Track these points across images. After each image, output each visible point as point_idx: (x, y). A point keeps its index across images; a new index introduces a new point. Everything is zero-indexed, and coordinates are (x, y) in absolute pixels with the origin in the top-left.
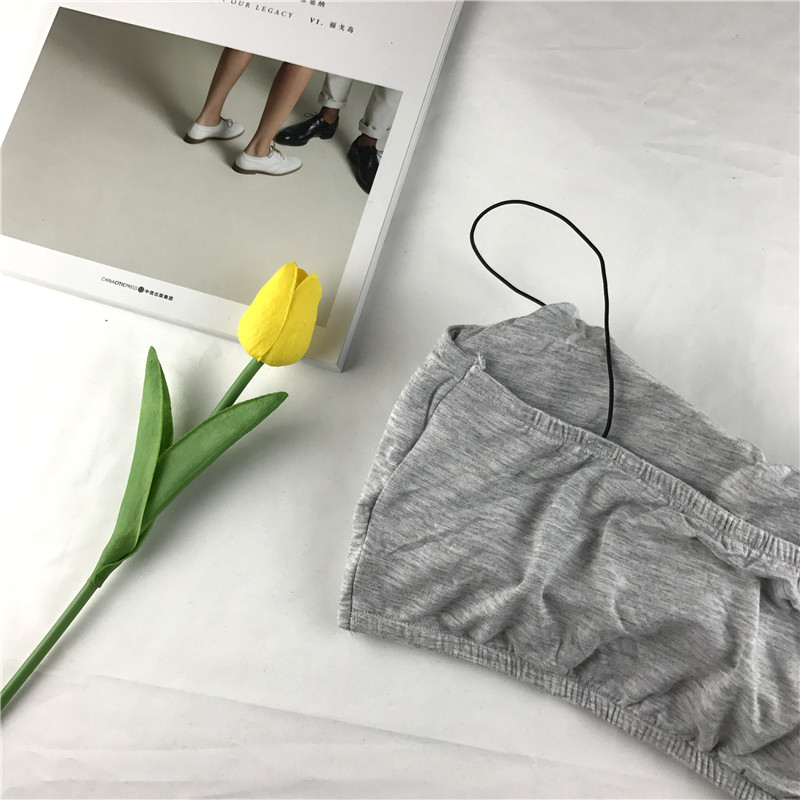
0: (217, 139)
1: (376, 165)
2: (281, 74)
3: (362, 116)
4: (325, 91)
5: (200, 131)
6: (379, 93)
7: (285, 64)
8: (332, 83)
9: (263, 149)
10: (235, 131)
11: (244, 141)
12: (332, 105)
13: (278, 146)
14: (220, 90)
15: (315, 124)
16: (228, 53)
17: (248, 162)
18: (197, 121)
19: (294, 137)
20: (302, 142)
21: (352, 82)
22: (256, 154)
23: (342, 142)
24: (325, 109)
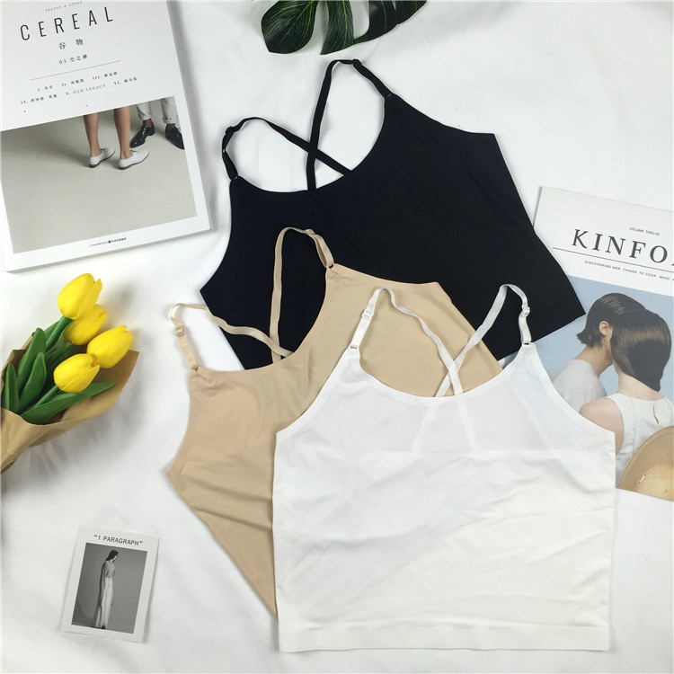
0: (105, 160)
1: (180, 135)
2: (116, 116)
3: (162, 116)
4: (140, 114)
5: (95, 160)
6: (164, 102)
7: (115, 110)
8: (141, 108)
9: (128, 153)
10: (111, 152)
11: (117, 155)
12: (146, 118)
13: (134, 149)
14: (93, 136)
15: (144, 131)
16: (86, 118)
17: (124, 163)
18: (91, 156)
19: (138, 141)
20: (143, 142)
21: (149, 102)
22: (126, 157)
23: (160, 133)
24: (144, 121)
